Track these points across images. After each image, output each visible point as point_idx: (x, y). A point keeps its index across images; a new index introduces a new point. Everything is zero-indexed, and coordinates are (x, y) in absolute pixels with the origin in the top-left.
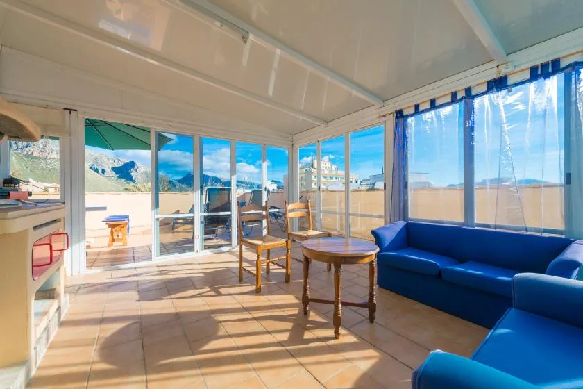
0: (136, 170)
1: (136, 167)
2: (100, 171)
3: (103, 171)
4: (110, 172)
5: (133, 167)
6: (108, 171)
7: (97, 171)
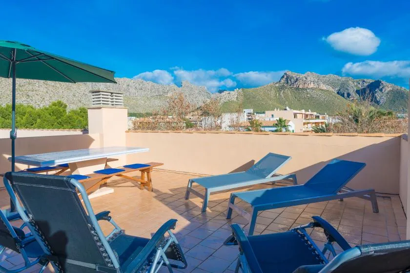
0: (381, 90)
1: (381, 87)
2: (346, 95)
3: (349, 95)
4: (354, 95)
5: (378, 88)
6: (353, 94)
7: (343, 95)
